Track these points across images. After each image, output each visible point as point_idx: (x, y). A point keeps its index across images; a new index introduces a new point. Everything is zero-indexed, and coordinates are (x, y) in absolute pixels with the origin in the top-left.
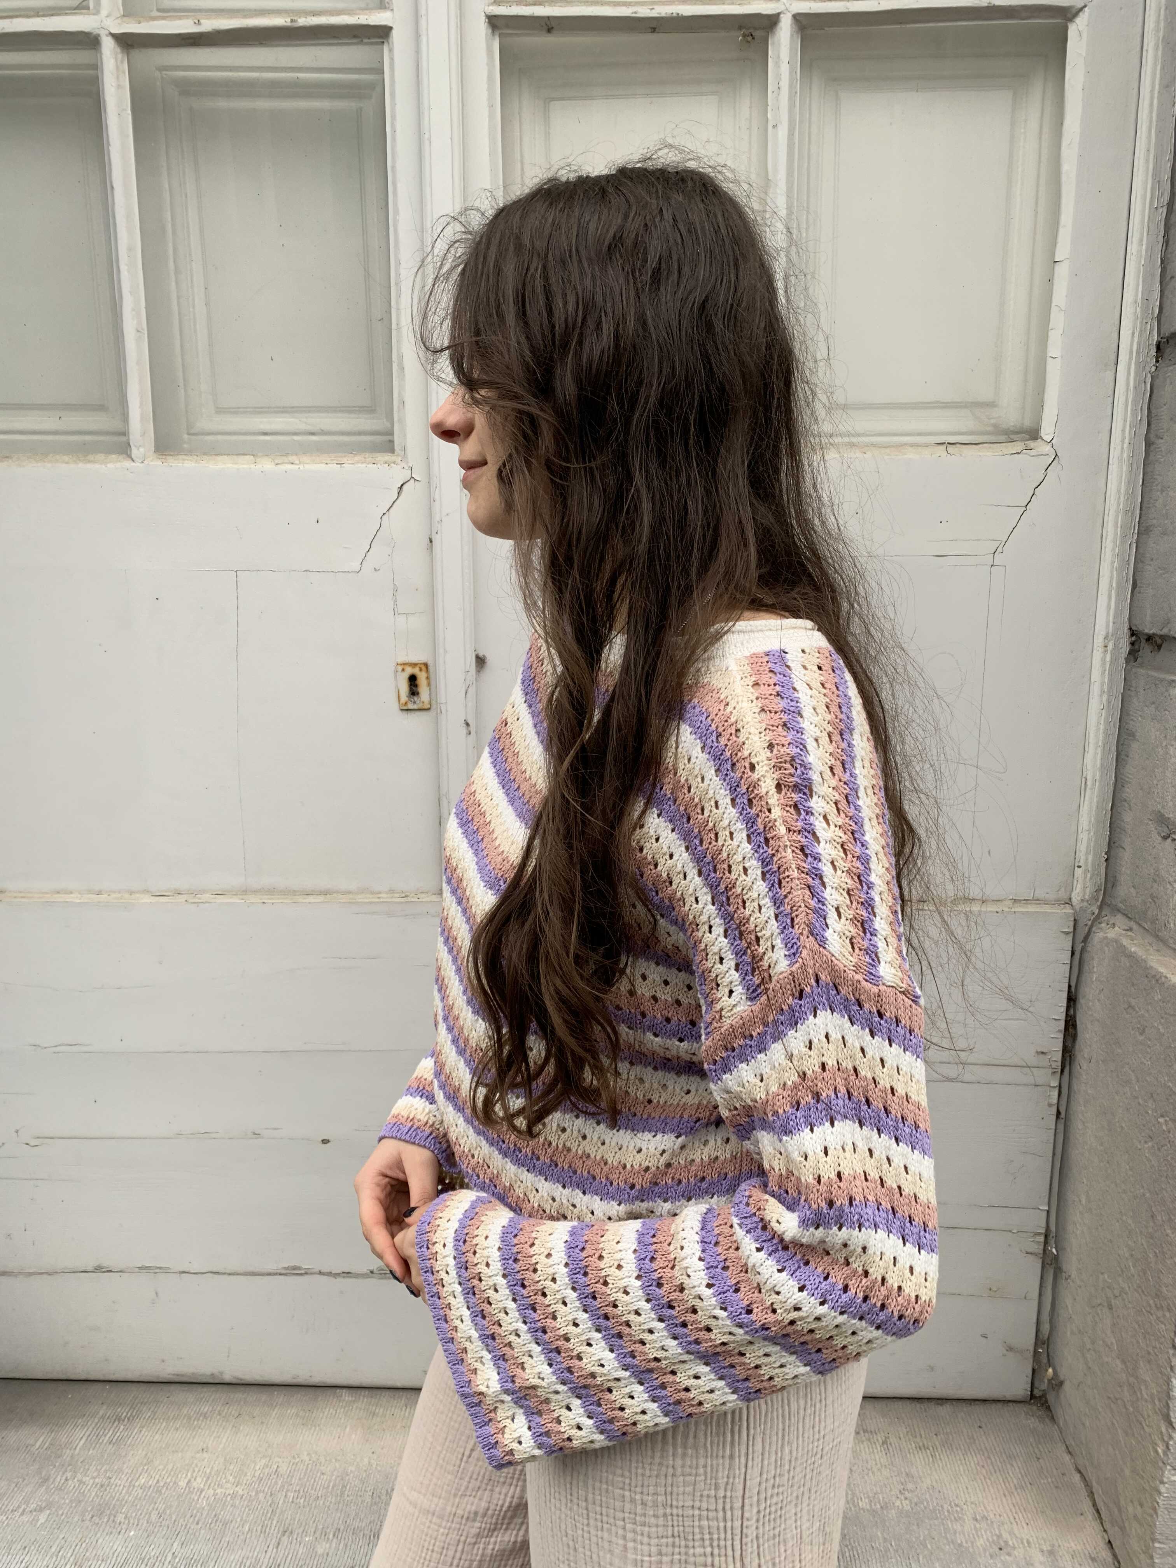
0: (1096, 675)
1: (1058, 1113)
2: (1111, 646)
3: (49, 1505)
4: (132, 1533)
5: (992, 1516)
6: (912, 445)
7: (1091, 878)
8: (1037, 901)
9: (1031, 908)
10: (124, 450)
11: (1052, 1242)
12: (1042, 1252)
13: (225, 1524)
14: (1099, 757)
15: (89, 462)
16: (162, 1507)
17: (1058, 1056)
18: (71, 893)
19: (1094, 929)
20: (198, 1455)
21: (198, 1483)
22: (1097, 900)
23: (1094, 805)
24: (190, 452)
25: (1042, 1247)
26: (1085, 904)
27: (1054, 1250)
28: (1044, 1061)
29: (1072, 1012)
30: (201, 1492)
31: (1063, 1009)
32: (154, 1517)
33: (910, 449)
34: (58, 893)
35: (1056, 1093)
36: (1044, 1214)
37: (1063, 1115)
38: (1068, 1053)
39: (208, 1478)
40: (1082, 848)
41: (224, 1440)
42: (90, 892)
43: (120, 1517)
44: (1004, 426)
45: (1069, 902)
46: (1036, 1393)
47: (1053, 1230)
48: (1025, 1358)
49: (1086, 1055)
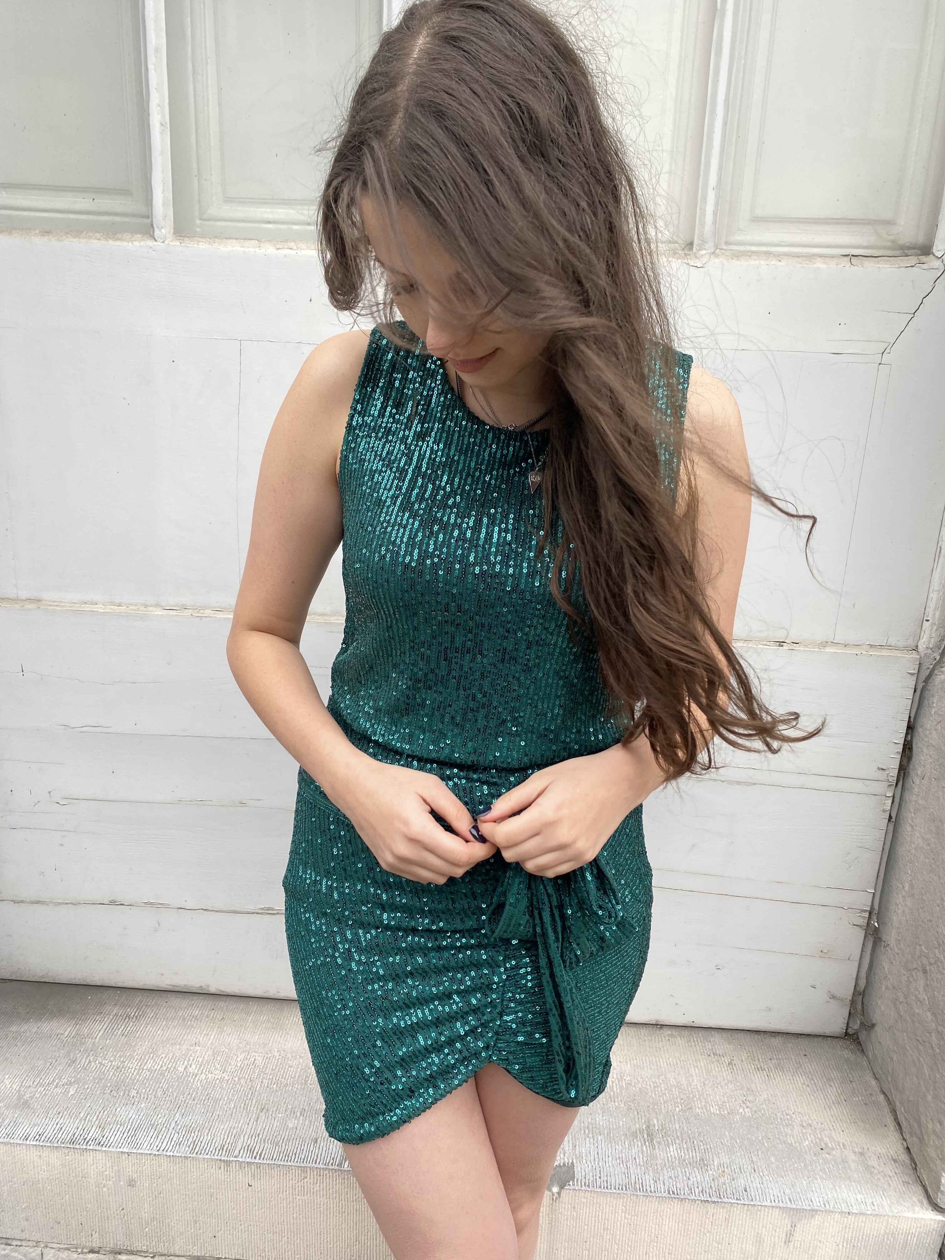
1: (890, 817)
3: (77, 1081)
4: (144, 1104)
5: (815, 1123)
6: (821, 256)
7: (936, 630)
8: (890, 647)
9: (885, 653)
10: (148, 231)
11: (874, 917)
12: (865, 925)
13: (216, 1101)
15: (118, 239)
16: (165, 1086)
17: (895, 773)
18: (96, 604)
19: (936, 672)
20: (192, 1048)
21: (193, 1069)
22: (939, 649)
24: (203, 236)
25: (866, 921)
26: (930, 651)
27: (876, 924)
28: (882, 775)
29: (909, 737)
30: (196, 1076)
31: (903, 735)
32: (159, 1094)
33: (819, 259)
34: (86, 603)
35: (890, 801)
36: (871, 895)
37: (893, 820)
38: (903, 770)
39: (201, 1066)
40: (932, 605)
41: (212, 1037)
42: (112, 603)
43: (133, 1093)
44: (901, 242)
45: (916, 649)
46: (850, 1031)
47: (876, 907)
48: (844, 1005)
49: (919, 773)
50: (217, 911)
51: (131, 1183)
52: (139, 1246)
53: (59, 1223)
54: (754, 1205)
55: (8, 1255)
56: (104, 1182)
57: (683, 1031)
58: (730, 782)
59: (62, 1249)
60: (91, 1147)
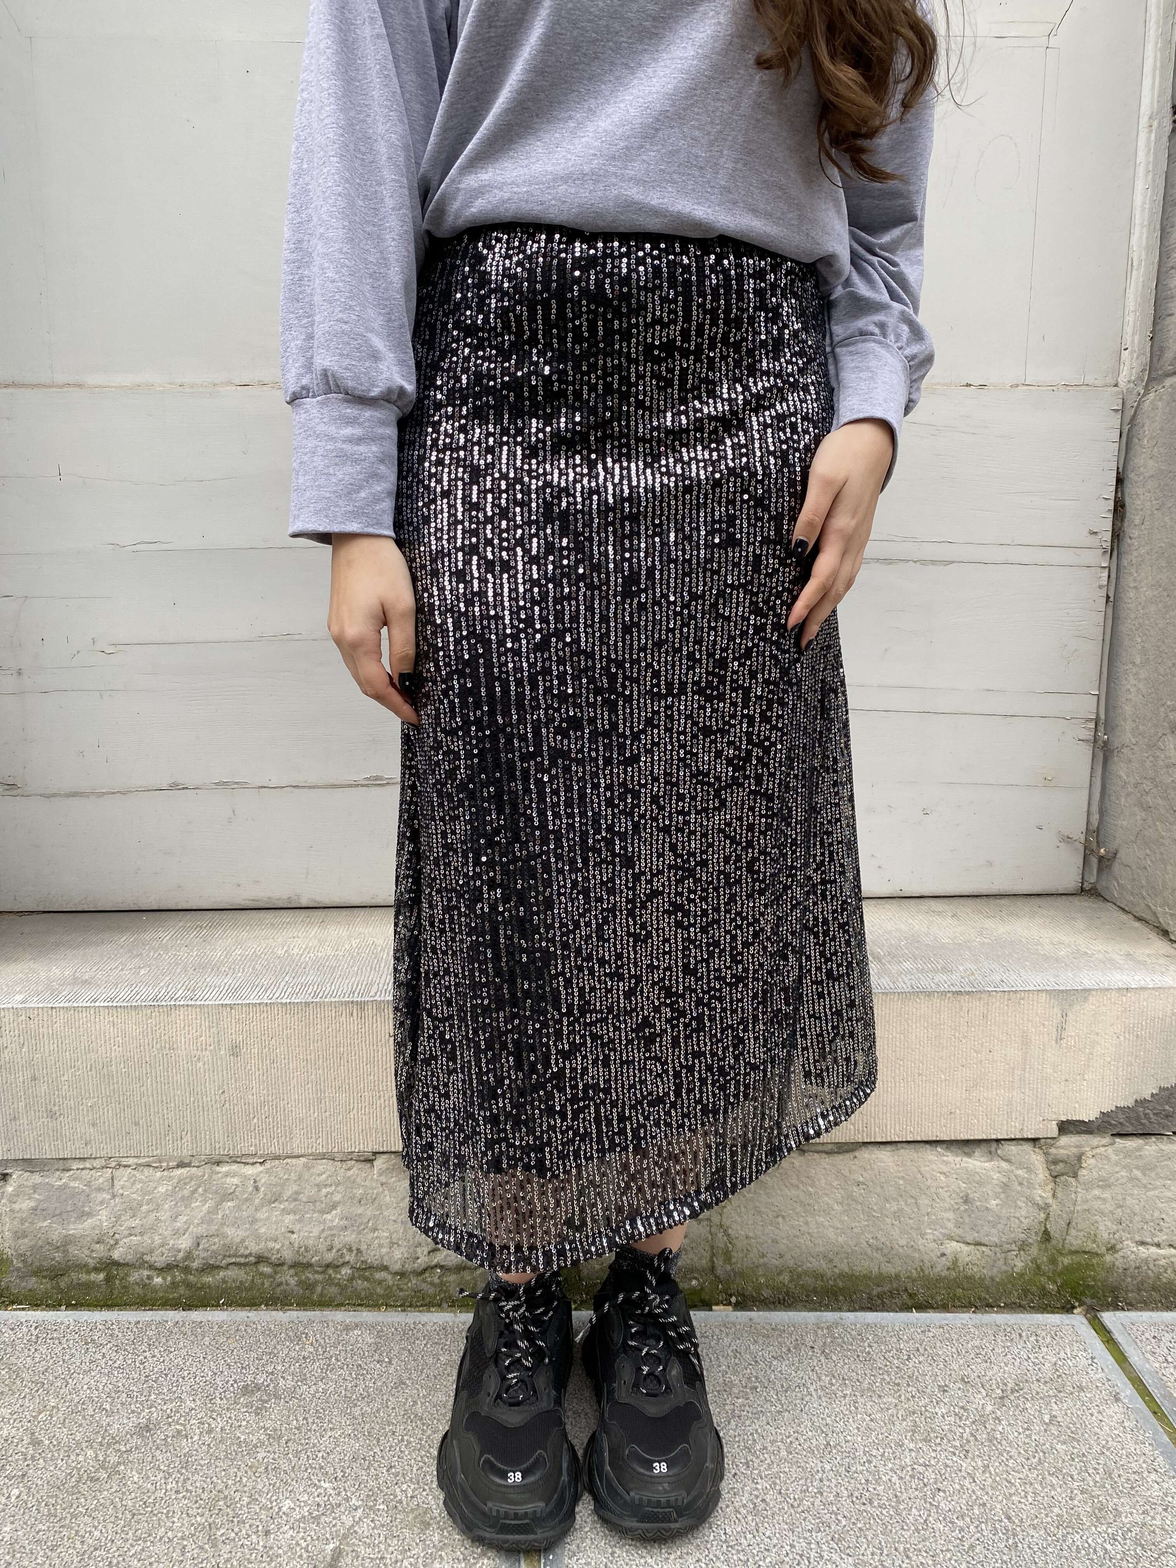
0: (1141, 157)
1: (1108, 597)
2: (1155, 124)
3: (147, 966)
5: (1068, 942)
7: (1137, 358)
8: (1087, 386)
9: (1083, 389)
11: (1101, 728)
12: (1092, 739)
14: (1145, 236)
16: (264, 963)
17: (1108, 536)
18: (153, 385)
19: (1142, 407)
20: (290, 940)
21: (296, 951)
22: (1142, 381)
23: (1140, 284)
25: (1092, 734)
26: (1132, 385)
27: (1104, 736)
28: (1093, 541)
29: (1119, 495)
31: (1113, 488)
35: (1106, 574)
36: (1095, 698)
37: (1112, 599)
38: (1117, 535)
40: (1129, 330)
41: (313, 932)
46: (1087, 886)
47: (1103, 716)
48: (1076, 849)
49: (1137, 522)
50: (310, 787)
51: (235, 1051)
52: (244, 1147)
53: (137, 1124)
54: (1016, 992)
55: (65, 1186)
56: (199, 1053)
57: (890, 901)
58: (923, 562)
59: (140, 1165)
60: (182, 1003)
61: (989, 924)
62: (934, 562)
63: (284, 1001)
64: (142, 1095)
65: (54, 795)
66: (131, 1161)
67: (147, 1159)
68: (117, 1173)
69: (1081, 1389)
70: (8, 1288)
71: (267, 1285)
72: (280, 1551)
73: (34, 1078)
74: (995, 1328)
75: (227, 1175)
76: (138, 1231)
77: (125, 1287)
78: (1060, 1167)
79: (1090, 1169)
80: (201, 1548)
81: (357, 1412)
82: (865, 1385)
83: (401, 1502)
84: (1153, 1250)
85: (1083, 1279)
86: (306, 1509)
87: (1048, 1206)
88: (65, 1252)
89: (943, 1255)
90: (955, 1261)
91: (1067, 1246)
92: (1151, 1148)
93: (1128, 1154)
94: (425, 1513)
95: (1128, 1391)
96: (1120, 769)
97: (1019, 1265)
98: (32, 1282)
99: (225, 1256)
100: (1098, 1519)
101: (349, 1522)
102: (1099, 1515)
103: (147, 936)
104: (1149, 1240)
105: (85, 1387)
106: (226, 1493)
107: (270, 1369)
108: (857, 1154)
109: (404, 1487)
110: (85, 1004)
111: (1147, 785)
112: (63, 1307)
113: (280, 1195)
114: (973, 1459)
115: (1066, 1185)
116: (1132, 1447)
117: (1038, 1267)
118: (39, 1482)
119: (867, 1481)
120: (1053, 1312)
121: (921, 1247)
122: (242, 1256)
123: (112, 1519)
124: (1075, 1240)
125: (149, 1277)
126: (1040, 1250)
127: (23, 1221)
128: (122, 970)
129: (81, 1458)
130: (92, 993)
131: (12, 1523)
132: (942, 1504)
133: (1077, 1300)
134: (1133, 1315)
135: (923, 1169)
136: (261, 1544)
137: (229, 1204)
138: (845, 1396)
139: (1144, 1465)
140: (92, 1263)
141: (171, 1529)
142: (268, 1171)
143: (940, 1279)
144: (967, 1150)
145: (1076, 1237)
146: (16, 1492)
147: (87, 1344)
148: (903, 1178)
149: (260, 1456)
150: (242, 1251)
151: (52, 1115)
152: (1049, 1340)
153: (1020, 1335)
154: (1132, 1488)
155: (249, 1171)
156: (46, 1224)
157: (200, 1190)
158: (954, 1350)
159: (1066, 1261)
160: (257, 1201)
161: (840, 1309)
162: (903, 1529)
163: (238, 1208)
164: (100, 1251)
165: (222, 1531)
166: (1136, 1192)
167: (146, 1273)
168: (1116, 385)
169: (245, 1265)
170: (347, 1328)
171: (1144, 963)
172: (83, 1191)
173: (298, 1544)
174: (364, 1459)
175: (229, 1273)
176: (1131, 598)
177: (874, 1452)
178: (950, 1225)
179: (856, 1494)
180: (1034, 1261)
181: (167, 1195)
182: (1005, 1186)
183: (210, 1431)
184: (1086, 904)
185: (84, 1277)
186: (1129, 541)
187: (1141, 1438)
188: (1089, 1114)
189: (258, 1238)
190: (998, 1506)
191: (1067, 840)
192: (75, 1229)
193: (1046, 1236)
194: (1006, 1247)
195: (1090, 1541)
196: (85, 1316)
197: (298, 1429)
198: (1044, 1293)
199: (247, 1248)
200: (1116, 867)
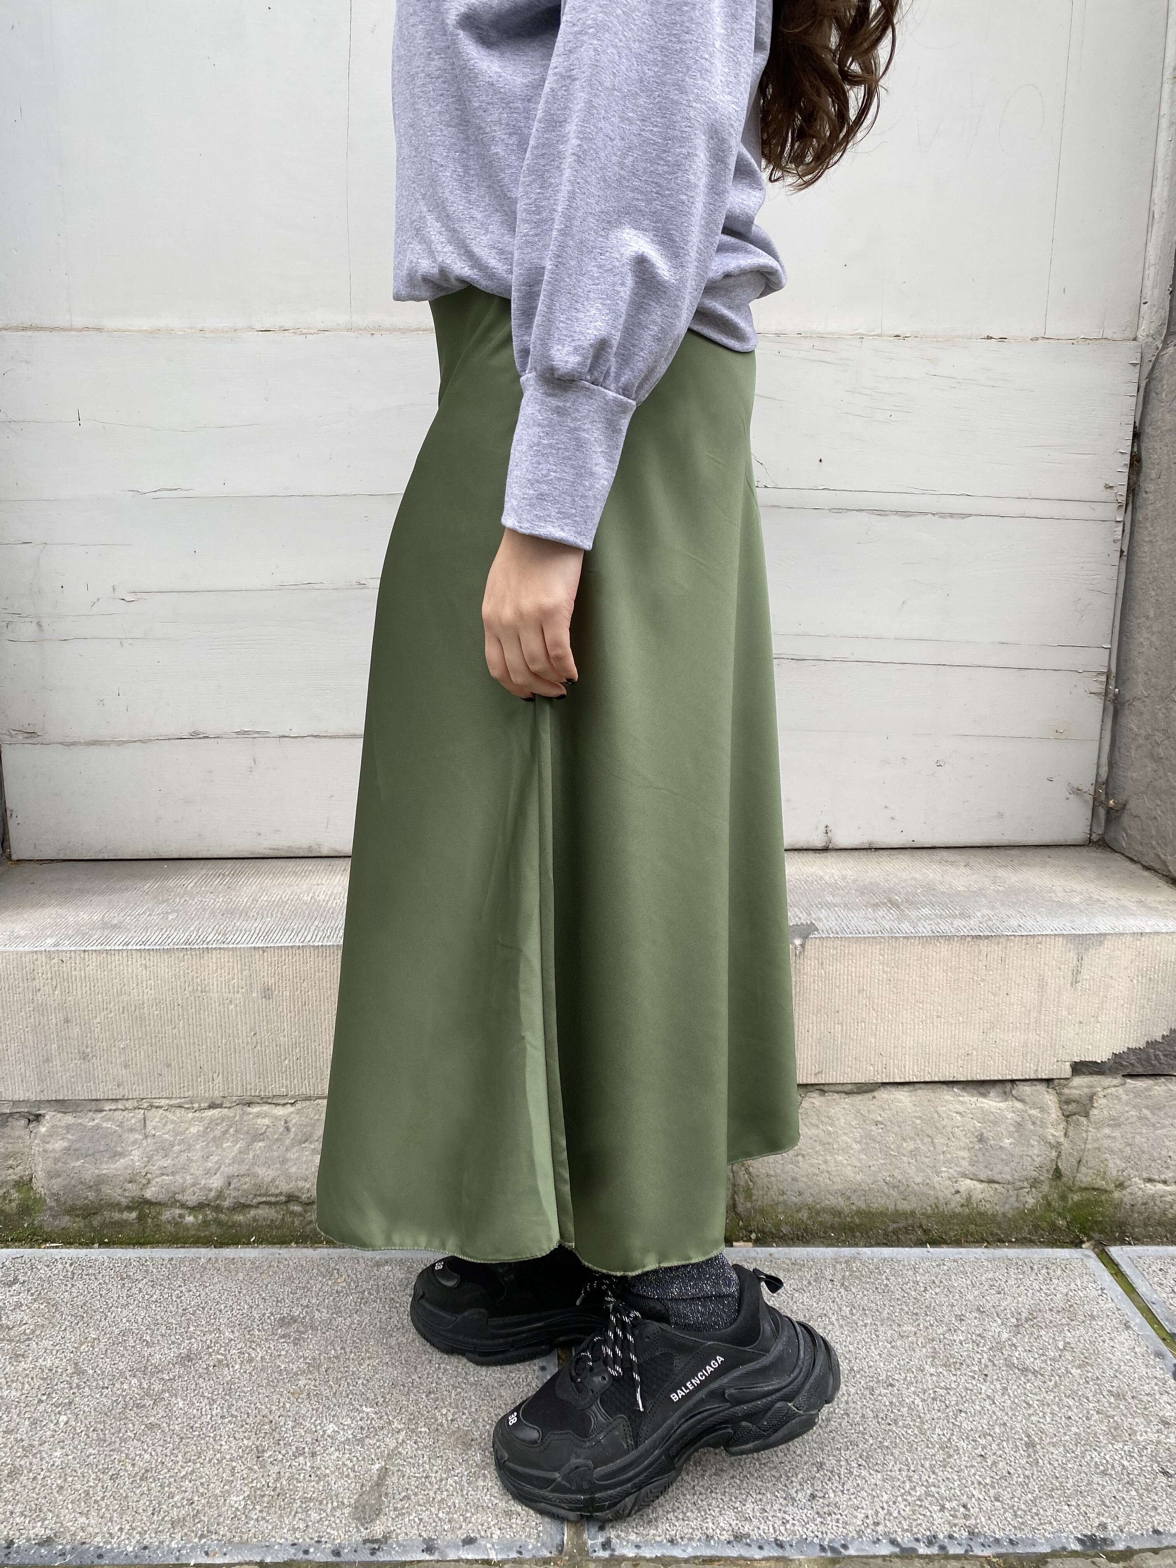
0: (1165, 108)
1: (1122, 552)
3: (176, 911)
5: (1080, 889)
7: (1157, 312)
8: (1106, 339)
9: (1103, 343)
11: (1113, 681)
12: (1104, 691)
14: (1166, 189)
17: (1123, 491)
18: (173, 329)
19: (1160, 357)
22: (1161, 335)
25: (1104, 687)
26: (1150, 339)
27: (1115, 689)
28: (1109, 495)
29: (1137, 446)
31: (1130, 443)
35: (1121, 528)
36: (1107, 652)
37: (1125, 554)
38: (1133, 490)
40: (1148, 283)
43: (252, 914)
46: (1095, 837)
47: (1114, 669)
48: (1085, 801)
49: (1153, 476)
50: (331, 737)
51: (267, 993)
52: (276, 1088)
53: (169, 1066)
54: (1033, 936)
55: (98, 1127)
56: (231, 995)
57: (903, 851)
58: (942, 515)
59: (172, 1106)
60: (214, 946)
61: (1001, 872)
62: (952, 515)
63: (316, 944)
64: (174, 1037)
65: (73, 744)
66: (163, 1102)
67: (178, 1101)
68: (149, 1114)
69: (1093, 1317)
70: (41, 1227)
71: (297, 1223)
72: (328, 1471)
73: (67, 1021)
74: (1007, 1262)
75: (258, 1115)
76: (169, 1171)
77: (157, 1225)
78: (1072, 1107)
79: (1101, 1109)
80: (250, 1469)
81: (393, 1341)
82: (885, 1315)
83: (442, 1425)
84: (1160, 1186)
85: (1092, 1215)
86: (350, 1432)
87: (1059, 1144)
88: (98, 1191)
89: (958, 1192)
90: (969, 1199)
91: (1077, 1184)
92: (1159, 1088)
93: (1137, 1094)
94: (466, 1435)
95: (1137, 1319)
96: (1131, 722)
97: (1031, 1201)
98: (65, 1221)
99: (255, 1195)
100: (1114, 1437)
101: (392, 1445)
102: (1115, 1433)
103: (171, 883)
104: (1156, 1177)
105: (124, 1320)
106: (271, 1418)
107: (305, 1303)
108: (876, 1094)
109: (444, 1411)
110: (117, 948)
111: (1159, 737)
112: (96, 1245)
113: (311, 1135)
114: (992, 1383)
115: (1078, 1124)
116: (1143, 1370)
117: (1049, 1204)
118: (86, 1409)
119: (891, 1403)
120: (1062, 1247)
121: (937, 1185)
122: (272, 1195)
123: (161, 1442)
124: (1085, 1177)
125: (181, 1216)
126: (1051, 1187)
127: (56, 1160)
128: (150, 915)
129: (126, 1386)
130: (123, 937)
131: (63, 1448)
132: (964, 1424)
133: (1085, 1234)
134: (1139, 1249)
135: (940, 1109)
136: (309, 1464)
137: (260, 1144)
138: (866, 1325)
139: (1156, 1388)
140: (124, 1202)
141: (219, 1451)
142: (298, 1112)
143: (954, 1215)
144: (982, 1090)
145: (1086, 1175)
146: (63, 1418)
147: (123, 1279)
148: (920, 1118)
149: (301, 1383)
150: (273, 1190)
151: (85, 1057)
152: (1059, 1272)
153: (1032, 1268)
154: (1145, 1409)
155: (280, 1111)
156: (79, 1163)
157: (232, 1131)
158: (969, 1282)
159: (1076, 1197)
160: (288, 1142)
161: (856, 1245)
162: (928, 1447)
163: (269, 1148)
164: (133, 1190)
165: (269, 1453)
166: (1144, 1131)
167: (178, 1211)
168: (1135, 339)
169: (276, 1204)
170: (378, 1265)
171: (1156, 910)
172: (116, 1131)
173: (344, 1464)
174: (403, 1385)
175: (260, 1211)
176: (1145, 553)
177: (897, 1377)
178: (965, 1163)
179: (881, 1415)
180: (1045, 1197)
181: (199, 1136)
182: (1019, 1125)
183: (250, 1360)
184: (1093, 854)
185: (117, 1216)
186: (1145, 495)
187: (1152, 1362)
188: (1101, 1055)
189: (289, 1177)
190: (1018, 1425)
191: (1077, 792)
192: (109, 1168)
193: (1058, 1174)
194: (1019, 1184)
195: (1107, 1457)
196: (119, 1253)
197: (337, 1357)
198: (1054, 1228)
199: (277, 1187)
200: (1126, 819)
